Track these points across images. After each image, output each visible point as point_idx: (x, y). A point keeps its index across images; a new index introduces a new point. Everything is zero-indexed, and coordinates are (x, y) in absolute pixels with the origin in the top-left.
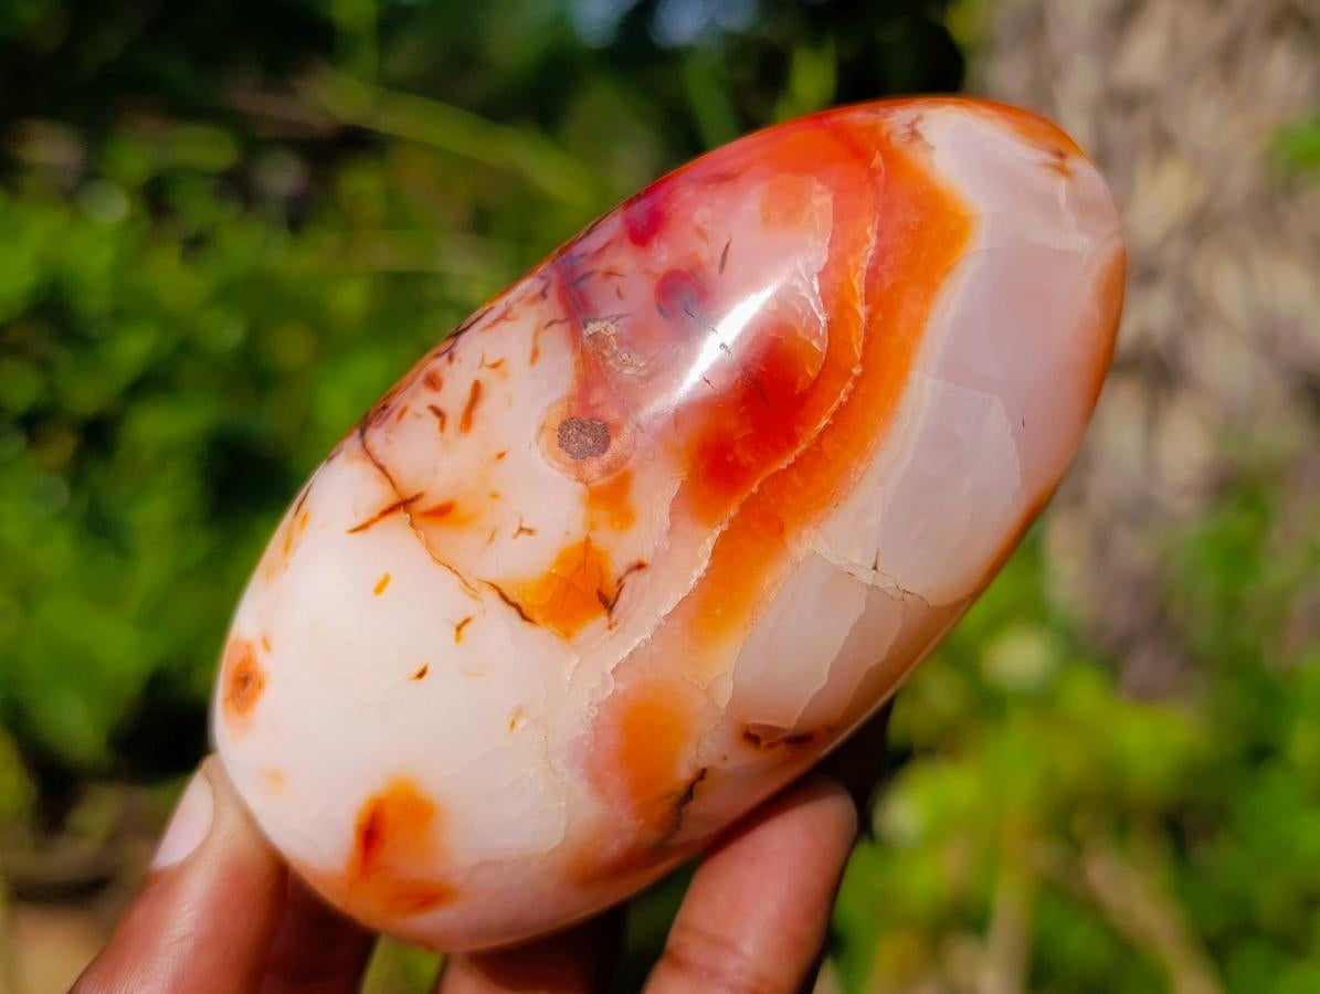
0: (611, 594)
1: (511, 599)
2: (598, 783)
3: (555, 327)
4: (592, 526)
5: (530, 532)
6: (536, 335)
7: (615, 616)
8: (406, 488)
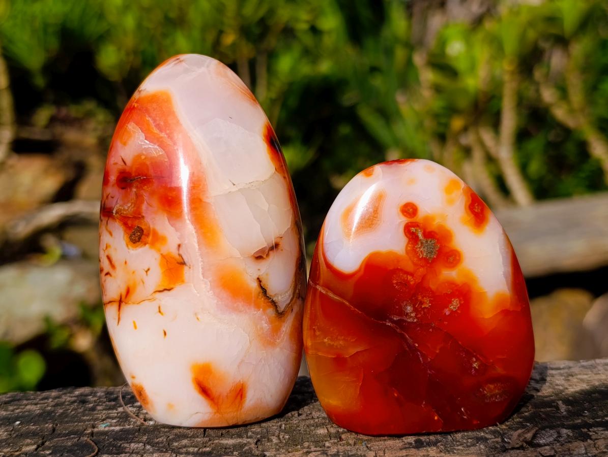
0: (180, 260)
1: (161, 289)
2: (236, 310)
3: (109, 221)
4: (159, 250)
5: (149, 270)
6: (107, 229)
7: (188, 264)
8: (118, 298)
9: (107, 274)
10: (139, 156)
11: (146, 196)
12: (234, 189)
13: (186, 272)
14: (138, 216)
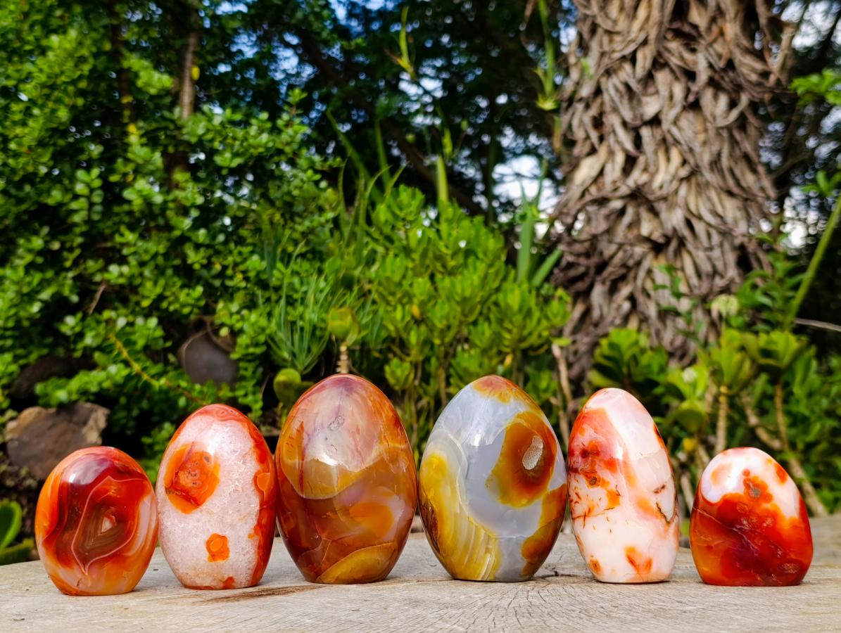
0: (617, 493)
1: (608, 508)
3: (576, 475)
4: (606, 489)
5: (601, 499)
7: (621, 495)
8: (583, 514)
9: (576, 502)
10: (592, 441)
11: (597, 462)
12: (642, 457)
13: (621, 500)
14: (593, 472)
